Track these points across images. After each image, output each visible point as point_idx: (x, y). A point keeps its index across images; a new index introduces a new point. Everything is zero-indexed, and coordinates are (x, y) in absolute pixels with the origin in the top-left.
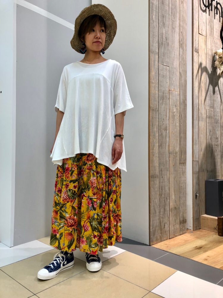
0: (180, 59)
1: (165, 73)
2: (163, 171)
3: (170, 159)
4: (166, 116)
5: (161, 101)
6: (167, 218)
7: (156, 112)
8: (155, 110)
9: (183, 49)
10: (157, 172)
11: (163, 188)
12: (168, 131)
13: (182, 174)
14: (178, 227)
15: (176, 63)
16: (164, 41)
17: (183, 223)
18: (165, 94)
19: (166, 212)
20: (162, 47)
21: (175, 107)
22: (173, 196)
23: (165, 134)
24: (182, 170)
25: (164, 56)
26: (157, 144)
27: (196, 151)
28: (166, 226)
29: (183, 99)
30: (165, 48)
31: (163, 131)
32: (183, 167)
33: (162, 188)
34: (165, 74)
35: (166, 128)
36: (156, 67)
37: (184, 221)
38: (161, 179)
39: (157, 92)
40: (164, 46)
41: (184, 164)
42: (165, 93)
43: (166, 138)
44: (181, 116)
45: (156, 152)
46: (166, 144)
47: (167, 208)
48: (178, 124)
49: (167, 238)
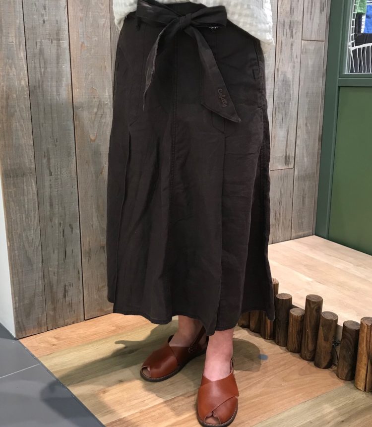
6: (73, 273)
11: (56, 202)
12: (65, 44)
19: (69, 260)
22: (95, 219)
23: (54, 51)
31: (46, 42)
33: (51, 202)
35: (58, 34)
38: (47, 178)
43: (58, 63)
45: (19, 106)
46: (59, 80)
49: (77, 320)
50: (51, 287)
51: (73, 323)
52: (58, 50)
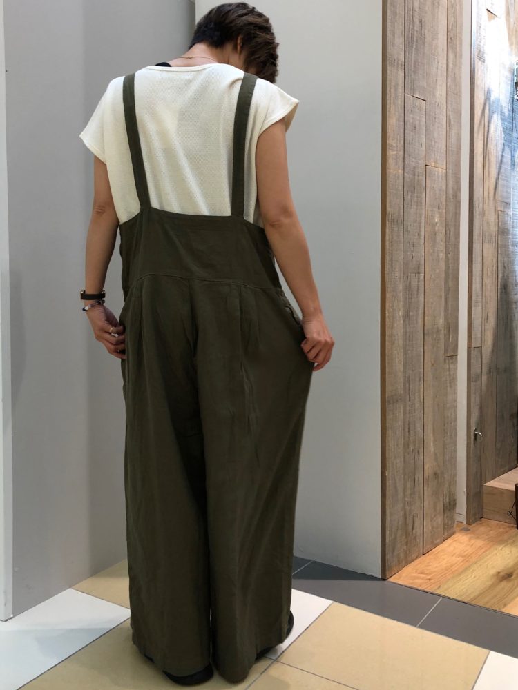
0: (449, 80)
1: (418, 118)
2: (411, 382)
3: (425, 348)
4: (419, 235)
5: (409, 197)
6: (418, 504)
7: (398, 228)
8: (395, 221)
9: (455, 53)
10: (400, 387)
11: (411, 428)
12: (422, 277)
13: (448, 385)
14: (439, 523)
15: (440, 92)
16: (417, 31)
17: (450, 510)
18: (416, 177)
19: (416, 489)
20: (412, 47)
21: (436, 210)
22: (432, 444)
23: (416, 283)
24: (450, 374)
25: (415, 72)
26: (401, 313)
27: (477, 322)
28: (418, 523)
29: (453, 188)
30: (417, 49)
31: (413, 276)
32: (452, 366)
33: (409, 429)
34: (417, 122)
35: (419, 267)
36: (400, 102)
37: (452, 503)
38: (408, 403)
39: (400, 171)
40: (417, 46)
41: (452, 359)
42: (417, 174)
43: (417, 294)
44: (448, 232)
45: (397, 334)
46: (417, 310)
47: (419, 476)
48: (442, 255)
49: (419, 554)
50: (406, 518)
51: (417, 558)
52: (418, 282)
